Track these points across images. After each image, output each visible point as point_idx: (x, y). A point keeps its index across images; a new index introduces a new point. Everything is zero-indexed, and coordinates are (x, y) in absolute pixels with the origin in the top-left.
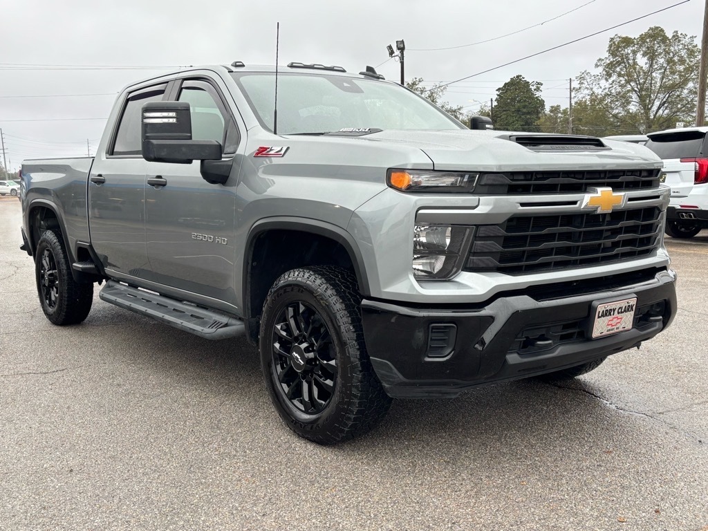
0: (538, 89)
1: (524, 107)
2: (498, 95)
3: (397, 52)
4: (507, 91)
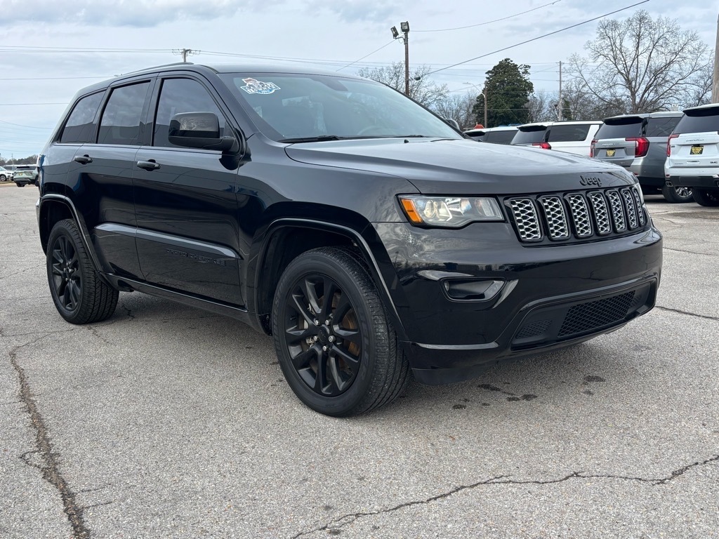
0: (526, 72)
1: (513, 90)
2: (487, 78)
3: (401, 34)
4: (495, 75)
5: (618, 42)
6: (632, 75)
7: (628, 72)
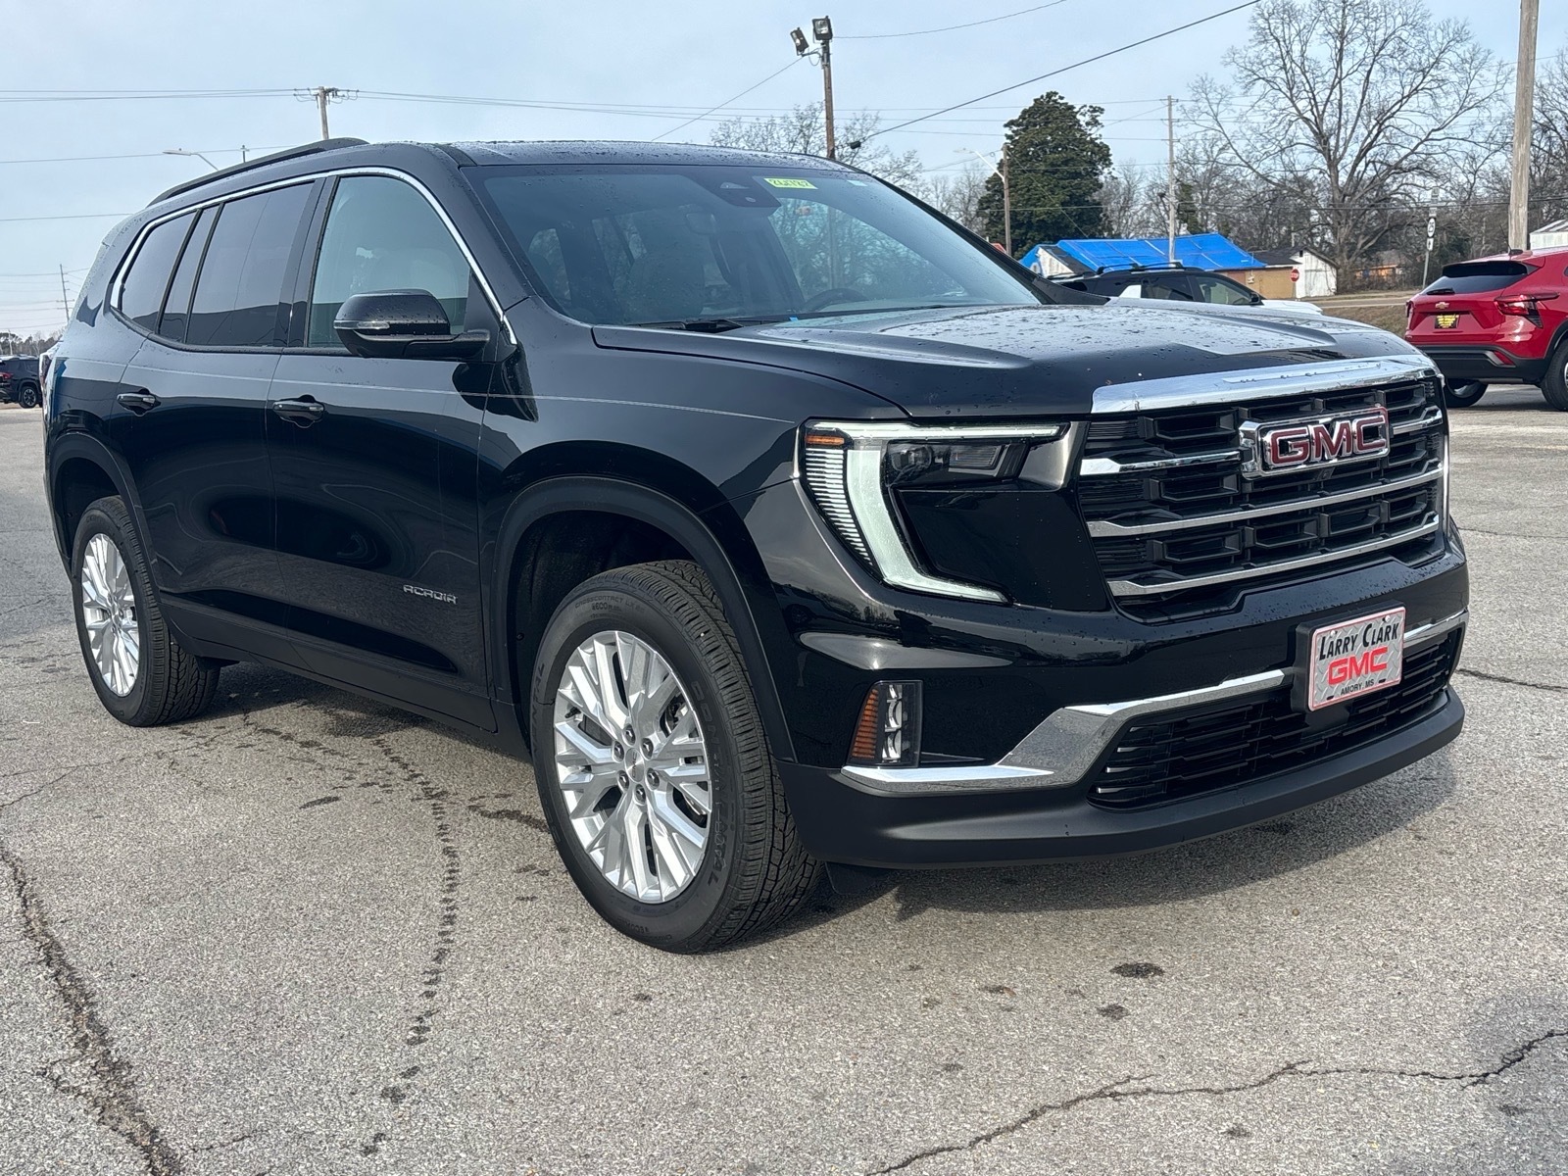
0: (1094, 122)
1: (1066, 162)
2: (1008, 137)
3: (815, 45)
4: (1024, 130)
5: (1296, 48)
6: (1329, 122)
7: (1320, 118)
